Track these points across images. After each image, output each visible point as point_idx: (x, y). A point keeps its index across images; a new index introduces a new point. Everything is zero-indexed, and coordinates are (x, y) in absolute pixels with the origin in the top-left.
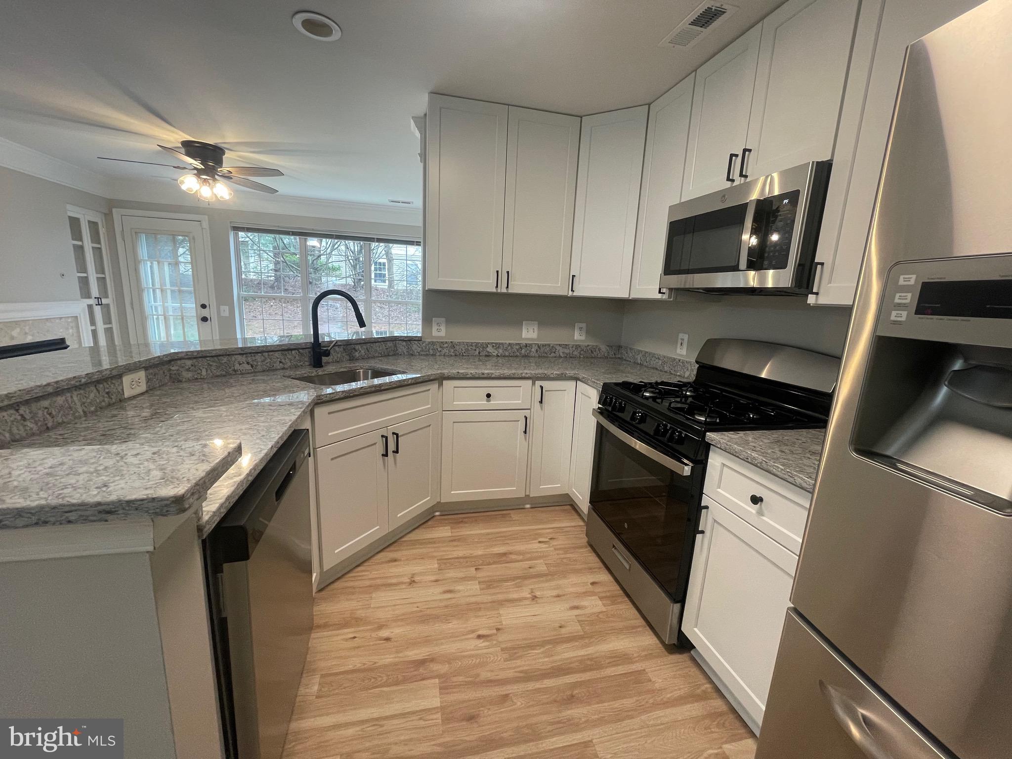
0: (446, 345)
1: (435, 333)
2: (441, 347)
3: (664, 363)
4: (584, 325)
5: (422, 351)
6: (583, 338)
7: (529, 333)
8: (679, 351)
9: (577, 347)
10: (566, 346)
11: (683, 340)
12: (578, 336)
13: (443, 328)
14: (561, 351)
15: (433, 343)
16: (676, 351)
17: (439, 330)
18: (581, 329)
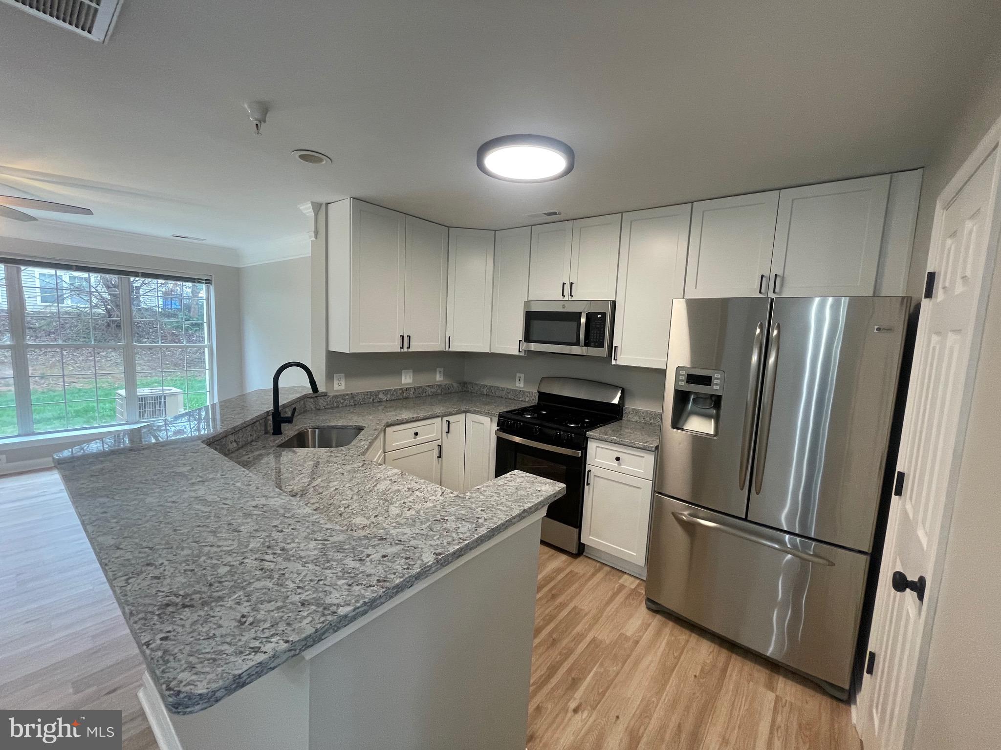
0: (347, 397)
1: (336, 387)
2: (343, 399)
3: (508, 393)
4: (442, 369)
5: (327, 405)
6: (442, 379)
7: (407, 379)
8: (517, 384)
9: (440, 386)
10: (432, 386)
11: (520, 377)
12: (439, 378)
13: (343, 383)
14: (430, 391)
15: (336, 397)
16: (515, 385)
17: (339, 385)
18: (440, 372)
